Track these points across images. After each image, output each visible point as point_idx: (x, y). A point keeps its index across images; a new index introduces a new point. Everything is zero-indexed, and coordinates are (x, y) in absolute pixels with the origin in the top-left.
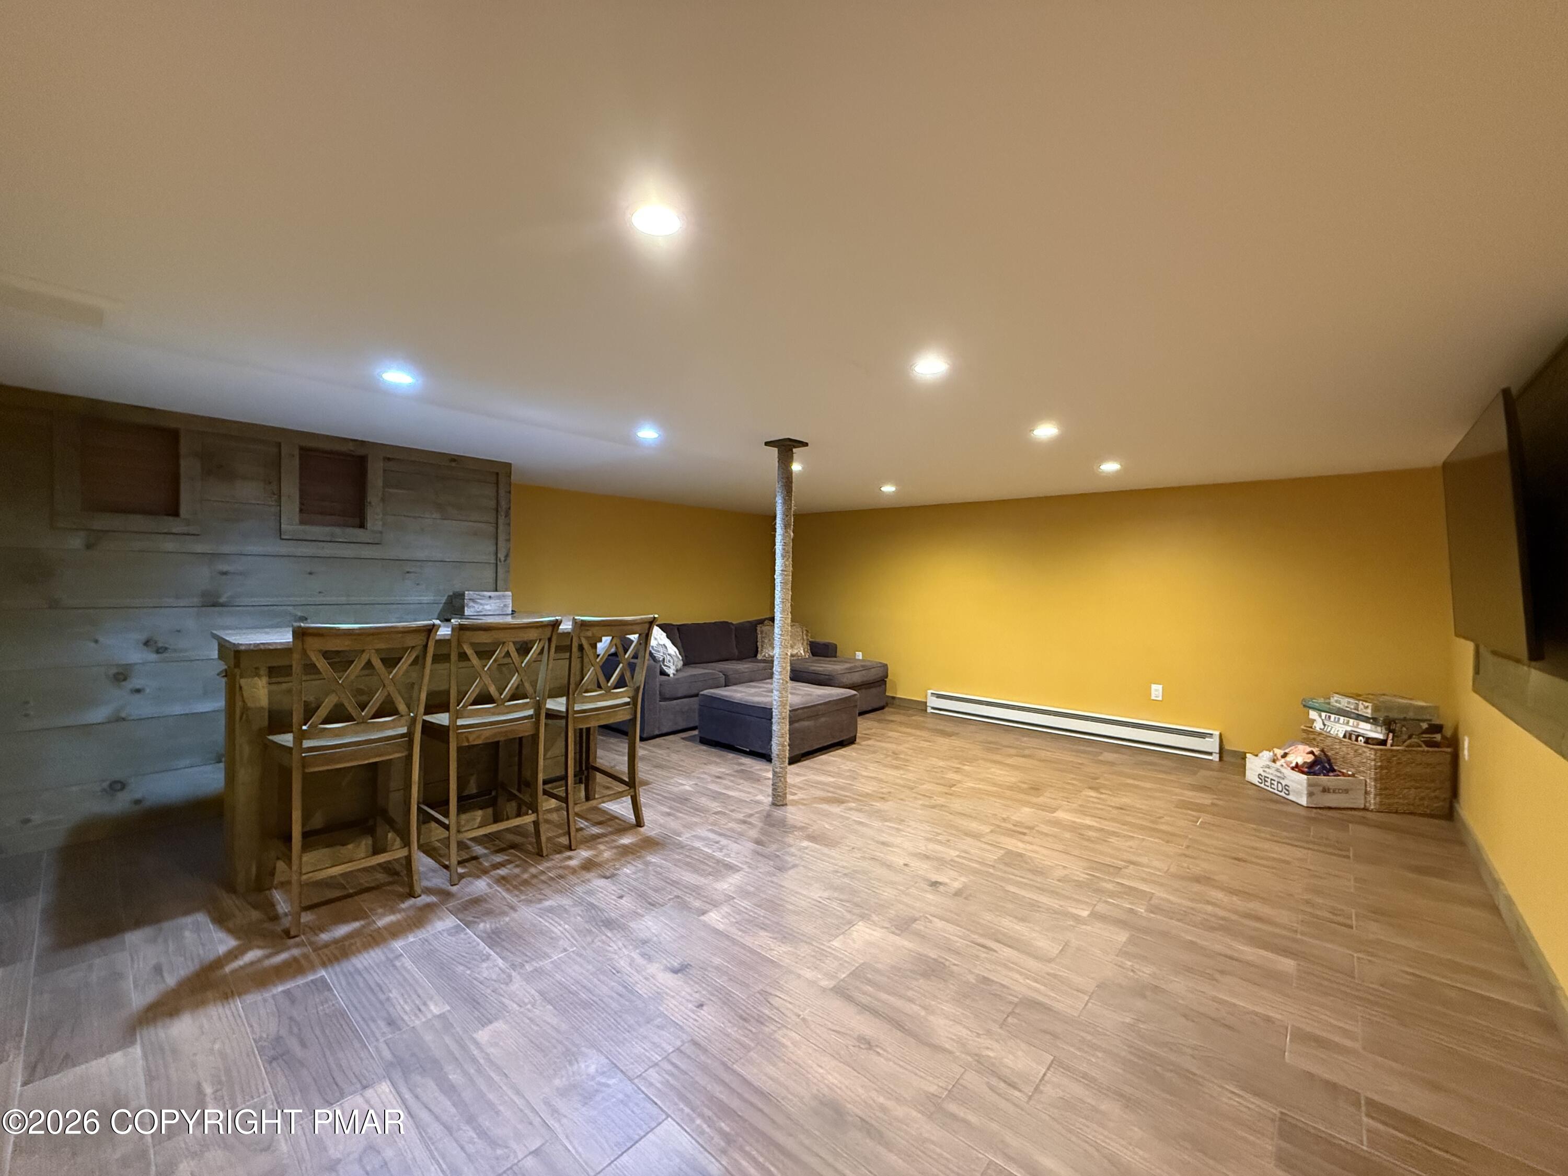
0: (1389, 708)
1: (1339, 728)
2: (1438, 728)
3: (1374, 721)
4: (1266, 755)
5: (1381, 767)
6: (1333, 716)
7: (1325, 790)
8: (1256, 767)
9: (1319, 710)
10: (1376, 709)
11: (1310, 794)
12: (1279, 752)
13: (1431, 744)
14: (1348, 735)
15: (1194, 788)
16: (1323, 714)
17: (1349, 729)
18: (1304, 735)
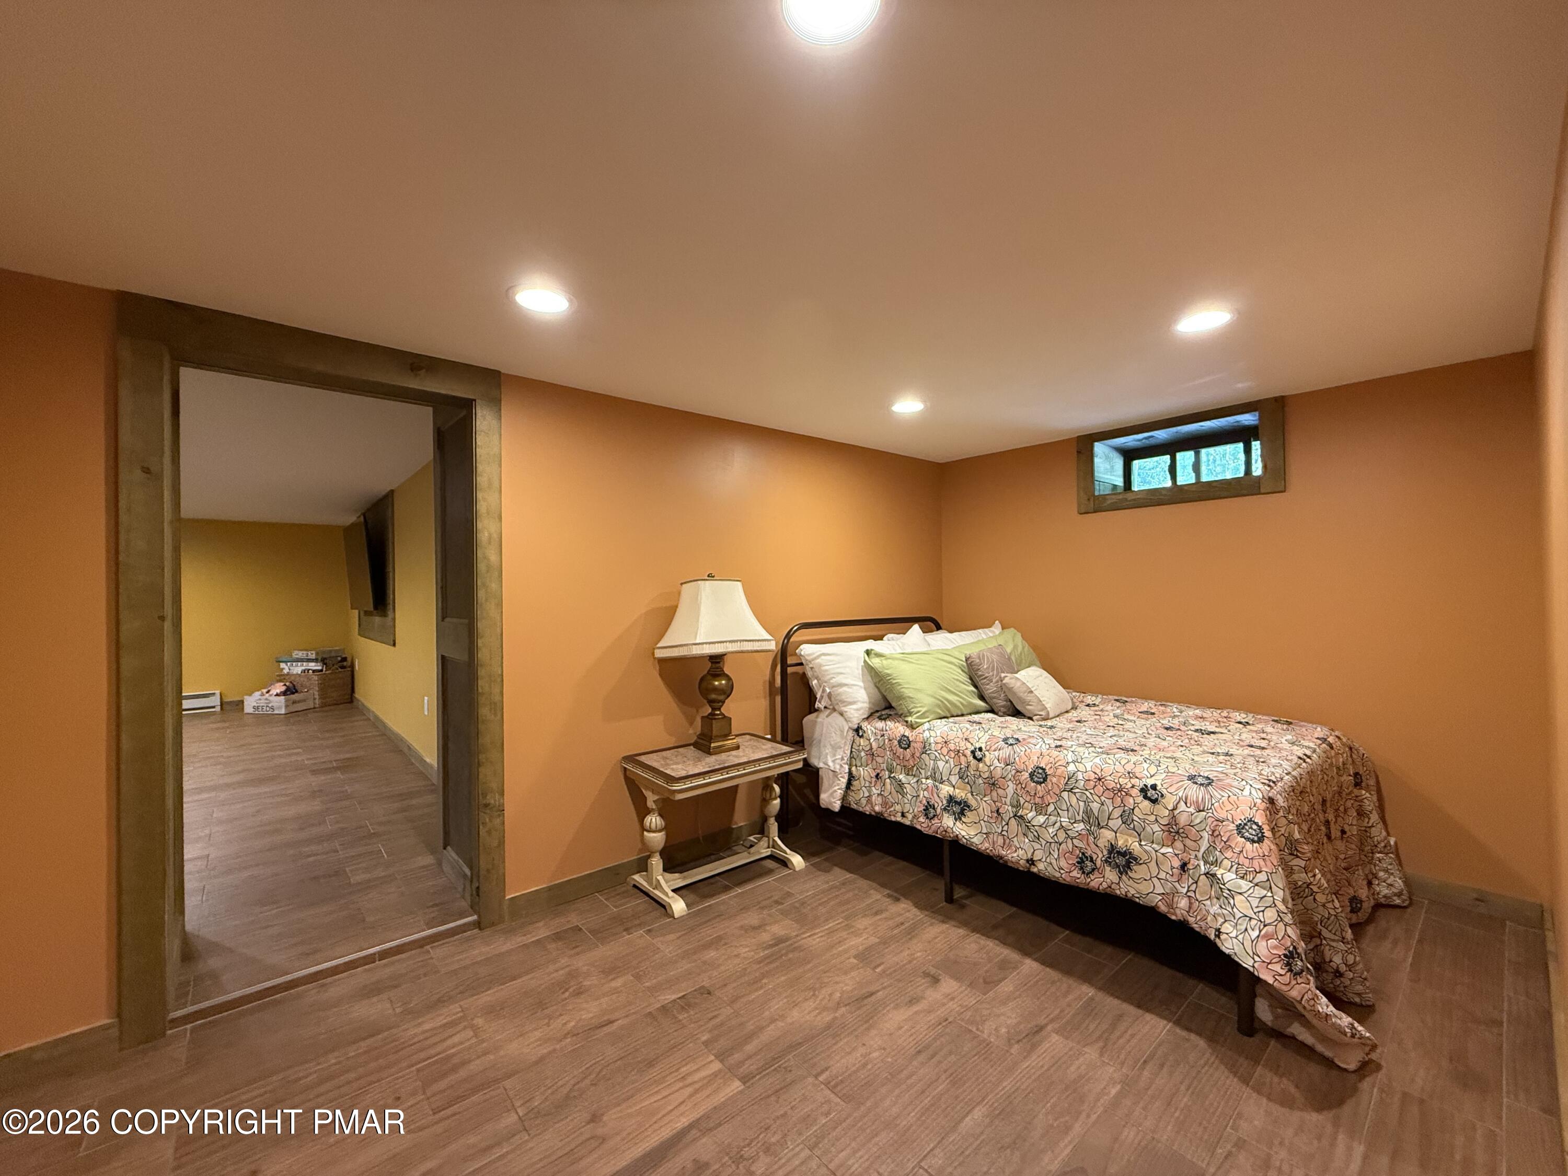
0: (324, 652)
1: (298, 669)
2: (344, 659)
3: (316, 660)
4: (257, 694)
5: (321, 684)
6: (294, 664)
7: (294, 702)
8: (251, 703)
9: (286, 662)
10: (317, 654)
11: (287, 706)
12: (265, 691)
13: (343, 667)
14: (304, 671)
15: (213, 723)
16: (289, 664)
17: (303, 668)
18: (278, 678)
